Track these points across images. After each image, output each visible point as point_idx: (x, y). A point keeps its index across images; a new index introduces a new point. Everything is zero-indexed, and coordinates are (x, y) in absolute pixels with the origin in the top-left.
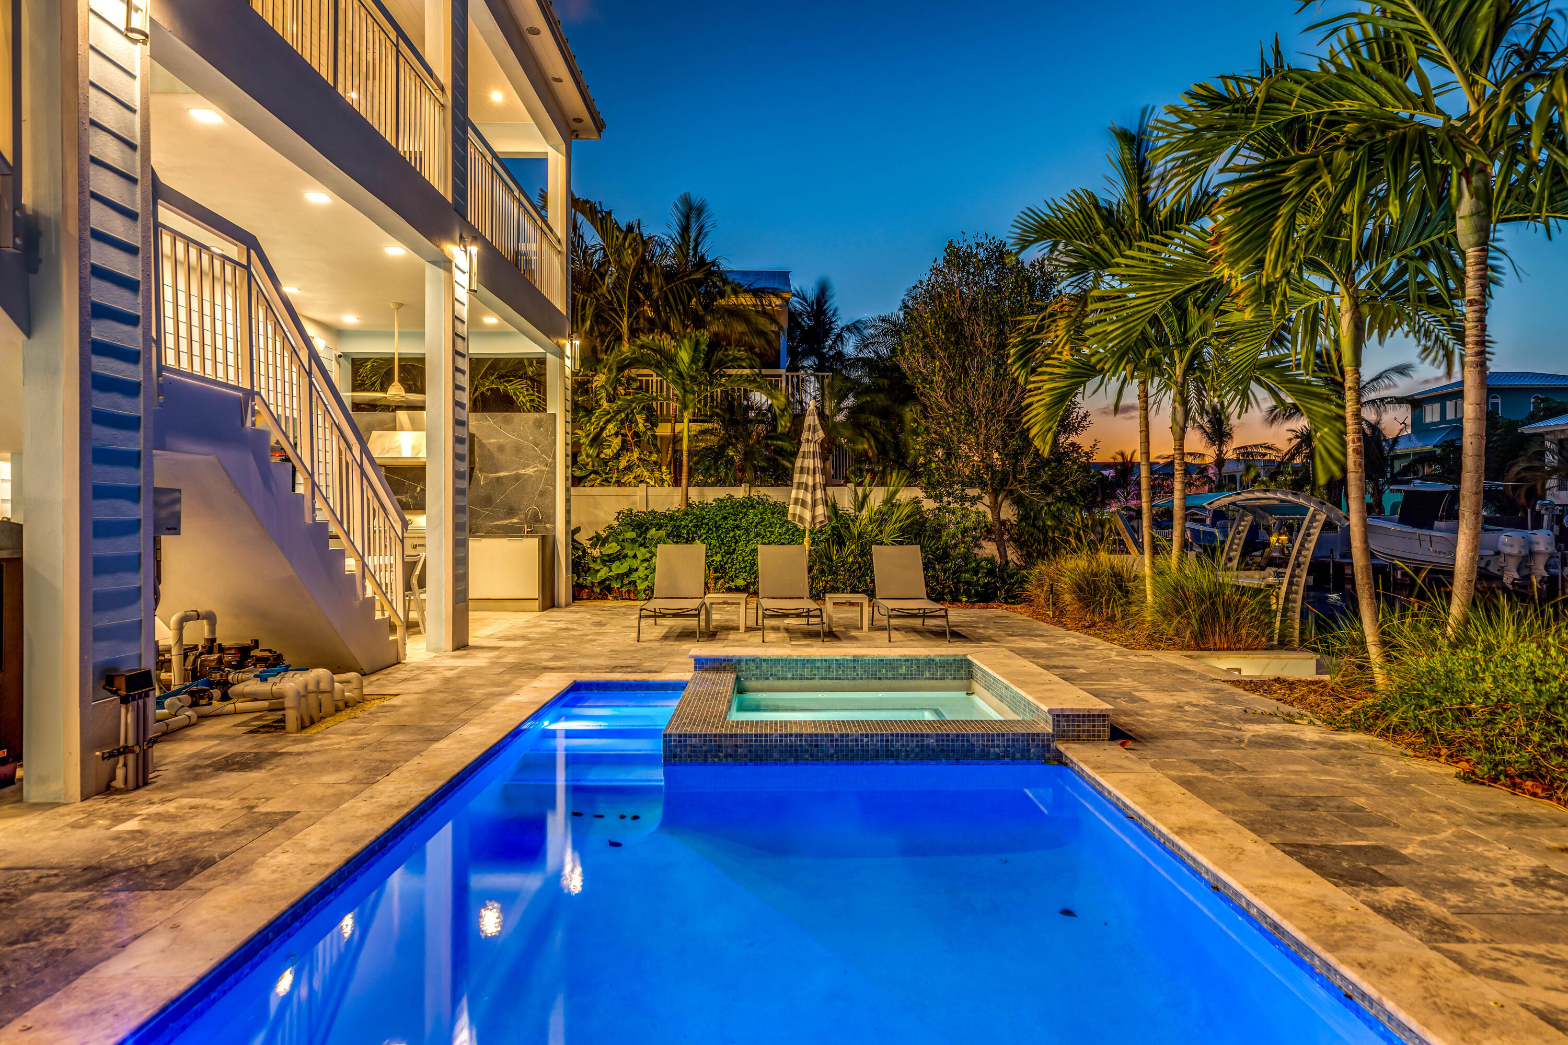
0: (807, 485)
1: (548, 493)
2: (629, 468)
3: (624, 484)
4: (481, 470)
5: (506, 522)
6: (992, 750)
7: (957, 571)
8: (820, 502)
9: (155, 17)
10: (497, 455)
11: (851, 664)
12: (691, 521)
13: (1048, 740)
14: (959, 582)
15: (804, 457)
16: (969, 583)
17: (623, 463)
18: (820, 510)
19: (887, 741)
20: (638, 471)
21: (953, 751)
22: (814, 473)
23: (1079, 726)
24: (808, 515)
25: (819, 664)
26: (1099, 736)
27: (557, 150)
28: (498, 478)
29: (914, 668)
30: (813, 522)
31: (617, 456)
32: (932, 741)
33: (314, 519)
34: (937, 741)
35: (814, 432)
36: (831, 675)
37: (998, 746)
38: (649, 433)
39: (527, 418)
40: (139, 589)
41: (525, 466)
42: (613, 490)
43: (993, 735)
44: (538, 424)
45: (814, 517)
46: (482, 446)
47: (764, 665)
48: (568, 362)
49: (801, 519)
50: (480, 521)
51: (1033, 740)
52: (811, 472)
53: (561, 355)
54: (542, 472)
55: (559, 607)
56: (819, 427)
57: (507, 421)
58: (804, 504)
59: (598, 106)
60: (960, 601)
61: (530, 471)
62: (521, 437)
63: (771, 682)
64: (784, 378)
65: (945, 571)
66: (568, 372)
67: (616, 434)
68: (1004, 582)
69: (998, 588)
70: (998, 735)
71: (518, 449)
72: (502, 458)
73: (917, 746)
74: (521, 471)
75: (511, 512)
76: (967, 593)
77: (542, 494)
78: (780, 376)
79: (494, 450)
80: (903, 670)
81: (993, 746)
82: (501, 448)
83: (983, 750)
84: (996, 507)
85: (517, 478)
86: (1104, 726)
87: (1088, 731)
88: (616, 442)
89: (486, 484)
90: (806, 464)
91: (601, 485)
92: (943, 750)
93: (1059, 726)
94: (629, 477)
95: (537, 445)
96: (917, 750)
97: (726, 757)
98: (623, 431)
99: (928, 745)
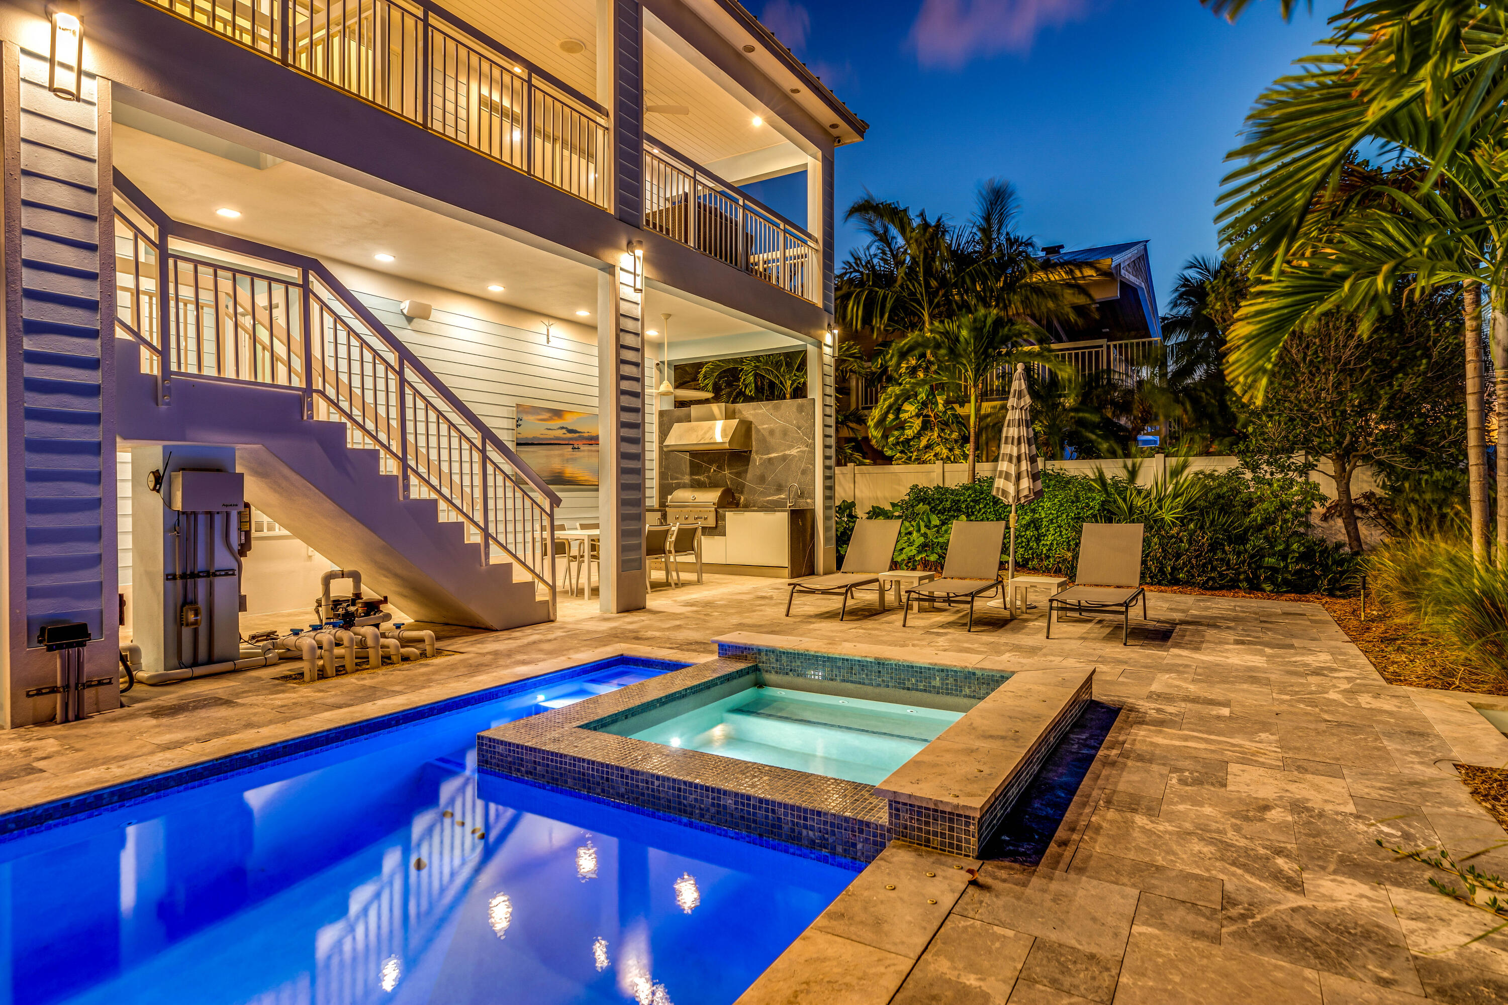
0: (1011, 457)
1: (808, 472)
2: (928, 447)
3: (924, 462)
4: (757, 453)
5: (776, 498)
6: (804, 832)
7: (1259, 554)
8: (1025, 474)
9: (120, 80)
10: (769, 438)
11: (876, 668)
12: (970, 496)
13: (882, 836)
14: (1259, 567)
15: (1008, 426)
16: (1274, 570)
17: (924, 442)
18: (1025, 483)
19: (680, 789)
20: (937, 449)
21: (755, 821)
22: (1019, 443)
23: (927, 824)
24: (1011, 489)
25: (840, 664)
26: (959, 848)
27: (815, 158)
28: (770, 459)
29: (951, 681)
30: (1017, 498)
31: (918, 436)
32: (730, 802)
33: (407, 497)
34: (736, 803)
35: (1020, 398)
36: (854, 678)
37: (812, 828)
38: (949, 412)
39: (789, 406)
40: (100, 555)
41: (791, 447)
42: (914, 467)
43: (805, 810)
44: (800, 409)
45: (1018, 492)
46: (758, 431)
47: (784, 658)
48: (827, 350)
49: (1005, 493)
50: (756, 497)
51: (861, 831)
52: (1016, 442)
53: (819, 344)
54: (803, 452)
55: (818, 575)
56: (1026, 392)
57: (776, 408)
58: (1007, 477)
59: (850, 109)
60: (1263, 590)
61: (794, 452)
62: (787, 422)
63: (790, 678)
64: (1105, 349)
65: (1239, 554)
66: (828, 359)
67: (918, 416)
68: (1326, 569)
69: (1319, 577)
70: (812, 811)
71: (785, 433)
72: (772, 441)
73: (713, 805)
74: (788, 452)
75: (780, 489)
76: (1271, 580)
77: (804, 472)
78: (1101, 346)
79: (766, 434)
80: (937, 682)
81: (806, 827)
82: (772, 432)
83: (793, 830)
84: (1343, 479)
85: (784, 458)
86: (967, 832)
87: (943, 835)
88: (918, 423)
89: (761, 464)
90: (1010, 434)
91: (905, 463)
92: (742, 818)
93: (897, 817)
94: (930, 455)
95: (799, 428)
96: (713, 810)
97: (527, 773)
98: (925, 412)
99: (725, 807)
